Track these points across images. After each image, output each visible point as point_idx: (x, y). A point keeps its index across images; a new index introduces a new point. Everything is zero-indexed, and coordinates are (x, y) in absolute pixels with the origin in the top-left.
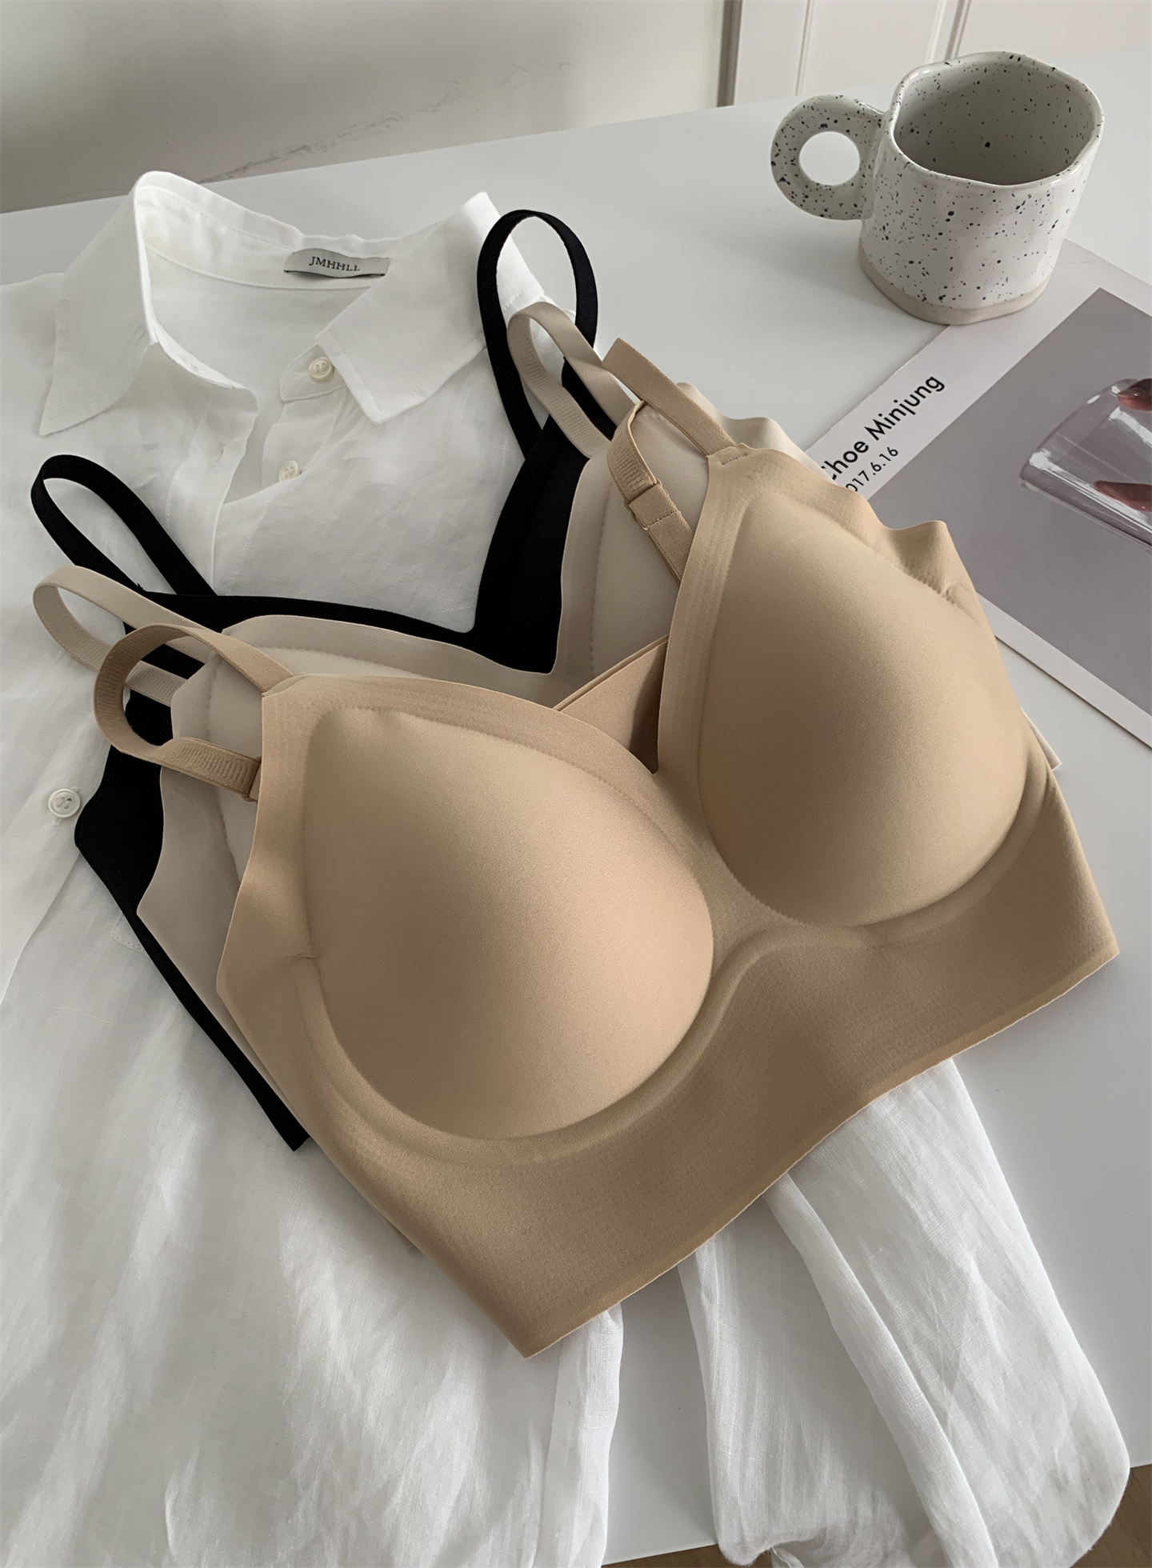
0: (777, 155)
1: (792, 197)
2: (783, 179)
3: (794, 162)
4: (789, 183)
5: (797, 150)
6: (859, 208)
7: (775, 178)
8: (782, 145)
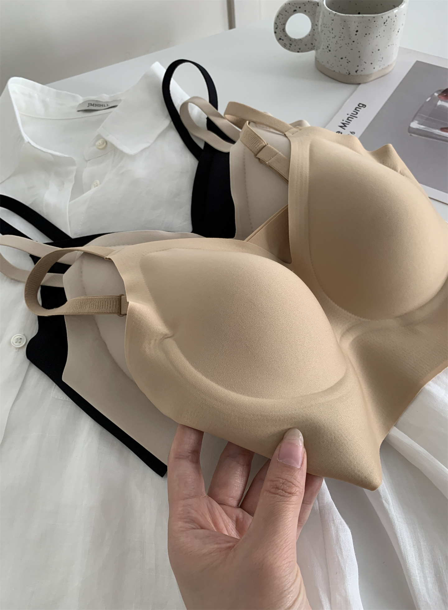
0: (277, 28)
1: (285, 46)
2: (280, 39)
3: (284, 30)
4: (283, 40)
5: (285, 24)
6: (314, 45)
7: (277, 39)
8: (278, 24)
